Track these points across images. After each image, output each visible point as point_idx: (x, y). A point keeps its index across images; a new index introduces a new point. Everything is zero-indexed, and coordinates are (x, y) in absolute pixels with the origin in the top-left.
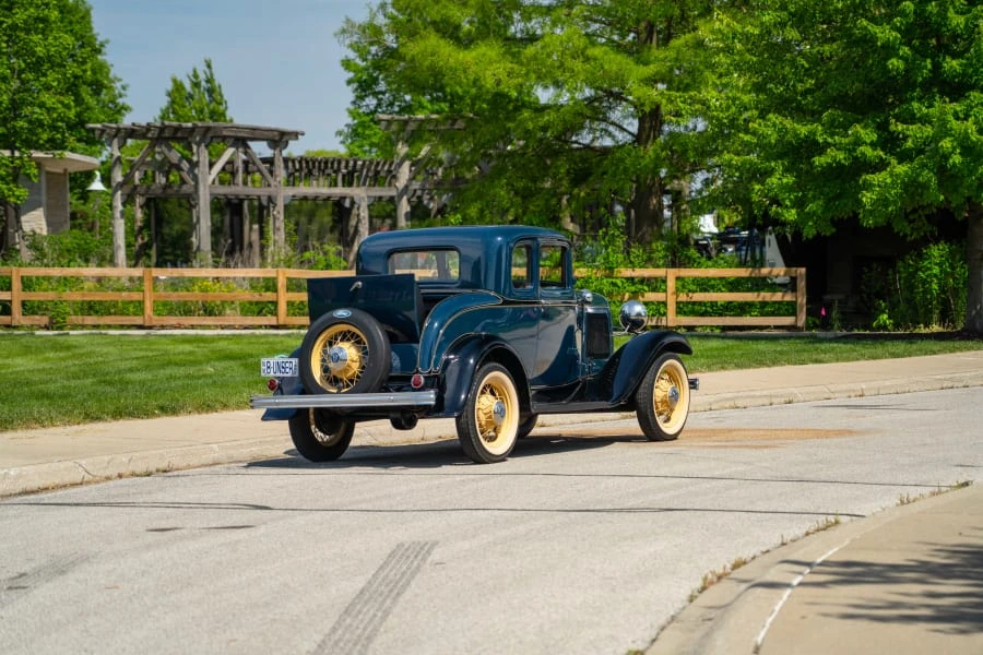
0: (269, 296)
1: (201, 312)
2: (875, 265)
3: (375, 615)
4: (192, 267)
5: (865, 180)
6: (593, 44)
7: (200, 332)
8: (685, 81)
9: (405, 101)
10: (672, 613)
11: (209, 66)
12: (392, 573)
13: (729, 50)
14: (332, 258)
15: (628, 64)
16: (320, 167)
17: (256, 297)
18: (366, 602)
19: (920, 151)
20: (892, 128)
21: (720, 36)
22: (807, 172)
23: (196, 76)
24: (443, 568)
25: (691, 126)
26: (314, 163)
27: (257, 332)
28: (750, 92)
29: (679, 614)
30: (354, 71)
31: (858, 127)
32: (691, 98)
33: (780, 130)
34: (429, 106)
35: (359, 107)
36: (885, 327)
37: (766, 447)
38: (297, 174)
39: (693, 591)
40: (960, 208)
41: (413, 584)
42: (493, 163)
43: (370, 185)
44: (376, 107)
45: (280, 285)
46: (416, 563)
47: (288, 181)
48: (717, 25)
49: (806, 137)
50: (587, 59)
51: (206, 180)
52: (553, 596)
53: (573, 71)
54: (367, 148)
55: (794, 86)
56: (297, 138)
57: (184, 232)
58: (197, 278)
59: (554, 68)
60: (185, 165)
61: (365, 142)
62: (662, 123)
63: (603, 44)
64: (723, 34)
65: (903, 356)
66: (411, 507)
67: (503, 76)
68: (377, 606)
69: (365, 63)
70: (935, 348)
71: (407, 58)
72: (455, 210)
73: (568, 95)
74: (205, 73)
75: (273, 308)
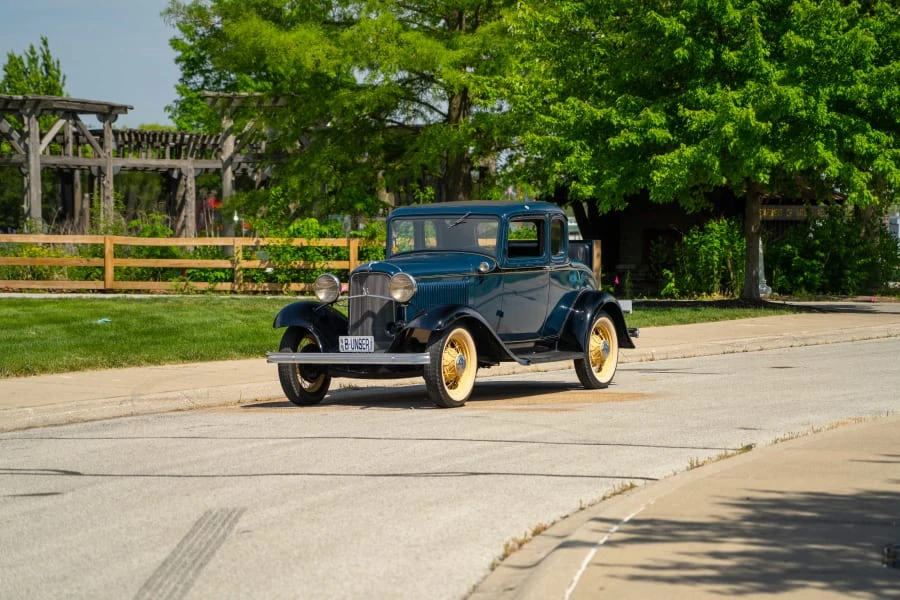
0: (97, 261)
1: (29, 276)
2: (660, 238)
3: (176, 589)
4: (22, 233)
5: (655, 161)
6: (406, 29)
7: (28, 295)
8: (491, 66)
9: (231, 80)
10: (474, 582)
11: (45, 43)
12: (198, 542)
13: (531, 38)
14: (158, 226)
15: (438, 48)
16: (148, 139)
17: (84, 262)
18: (168, 575)
19: (705, 134)
20: (680, 113)
21: (523, 24)
22: (603, 151)
23: (33, 52)
24: (250, 537)
25: (496, 106)
26: (142, 136)
27: (84, 296)
28: (550, 77)
29: (479, 583)
30: (182, 50)
31: (648, 111)
32: (496, 81)
33: (578, 113)
34: (253, 84)
35: (187, 83)
36: (672, 296)
37: (566, 410)
38: (126, 146)
39: (495, 559)
40: (740, 186)
41: (218, 554)
42: (313, 139)
43: (197, 158)
44: (203, 86)
45: (107, 251)
46: (222, 532)
47: (118, 152)
48: (520, 14)
49: (602, 119)
50: (400, 44)
51: (36, 151)
52: (358, 566)
53: (387, 54)
54: (195, 123)
55: (591, 72)
56: (126, 112)
57: (16, 199)
58: (26, 244)
59: (369, 50)
60: (16, 135)
61: (193, 117)
62: (471, 104)
63: (415, 30)
64: (526, 23)
65: (689, 323)
66: (222, 472)
67: (322, 57)
68: (178, 578)
69: (192, 43)
70: (717, 315)
71: (231, 38)
72: (277, 182)
73: (382, 76)
74: (41, 49)
75: (100, 273)
